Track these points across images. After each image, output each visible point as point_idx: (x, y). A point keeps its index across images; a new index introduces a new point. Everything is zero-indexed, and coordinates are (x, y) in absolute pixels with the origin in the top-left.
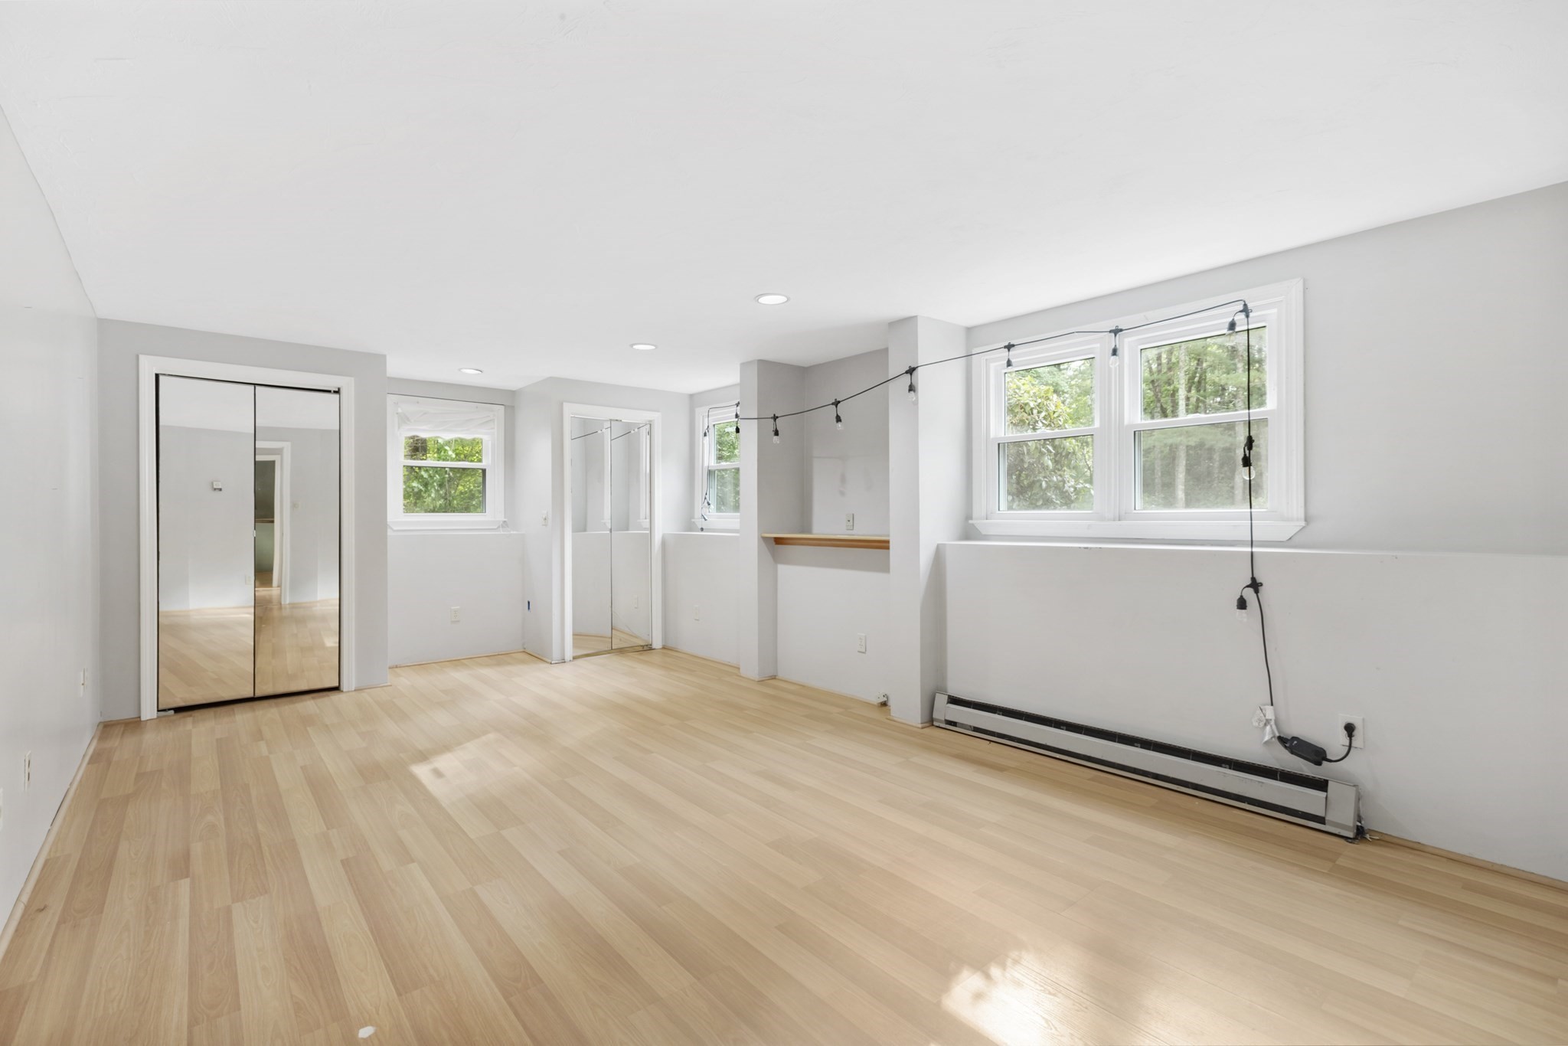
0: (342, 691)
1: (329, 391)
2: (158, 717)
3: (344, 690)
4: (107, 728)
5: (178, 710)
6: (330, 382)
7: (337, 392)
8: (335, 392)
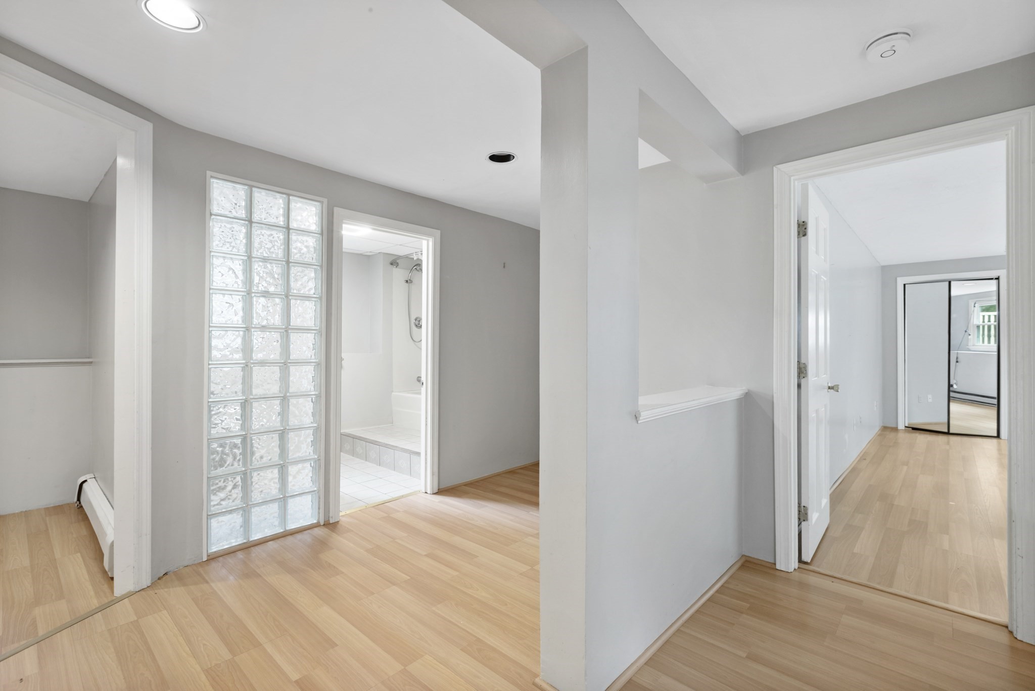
0: (1001, 439)
1: (992, 279)
2: (905, 430)
3: (1002, 438)
4: (885, 428)
5: (914, 429)
6: (994, 274)
7: (998, 279)
8: (996, 279)
